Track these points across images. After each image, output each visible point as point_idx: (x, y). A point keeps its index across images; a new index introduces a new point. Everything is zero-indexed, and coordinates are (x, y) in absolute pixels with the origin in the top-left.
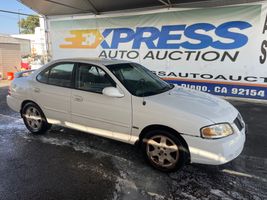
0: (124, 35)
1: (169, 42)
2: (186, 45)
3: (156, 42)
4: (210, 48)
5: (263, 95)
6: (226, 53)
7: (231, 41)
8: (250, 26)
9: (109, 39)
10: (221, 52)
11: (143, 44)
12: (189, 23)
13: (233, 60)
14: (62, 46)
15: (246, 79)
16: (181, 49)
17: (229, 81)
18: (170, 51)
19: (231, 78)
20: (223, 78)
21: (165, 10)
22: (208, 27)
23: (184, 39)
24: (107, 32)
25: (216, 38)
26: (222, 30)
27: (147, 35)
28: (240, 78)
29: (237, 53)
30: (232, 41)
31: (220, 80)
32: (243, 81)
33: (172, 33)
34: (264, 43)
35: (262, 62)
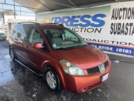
0: (58, 20)
1: (74, 23)
2: (81, 25)
3: (69, 23)
4: (90, 27)
5: (112, 50)
6: (96, 29)
11: (64, 24)
12: (82, 15)
13: (99, 32)
15: (104, 41)
17: (97, 42)
19: (98, 40)
20: (95, 41)
21: (74, 9)
22: (89, 17)
23: (80, 22)
25: (92, 22)
26: (94, 18)
27: (66, 20)
28: (102, 41)
29: (101, 29)
30: (98, 23)
31: (94, 42)
32: (103, 43)
33: (75, 19)
34: (112, 24)
35: (111, 33)
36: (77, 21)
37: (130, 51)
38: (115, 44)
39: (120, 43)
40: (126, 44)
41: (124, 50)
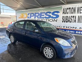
0: (32, 15)
2: (45, 17)
3: (39, 17)
7: (55, 16)
8: (59, 12)
9: (29, 16)
10: (53, 19)
11: (36, 17)
12: (46, 12)
13: (56, 21)
14: (19, 18)
16: (45, 19)
18: (42, 19)
19: (56, 26)
21: (41, 8)
22: (50, 13)
23: (45, 16)
24: (28, 14)
25: (52, 16)
26: (53, 13)
27: (37, 15)
28: (58, 26)
29: (57, 19)
34: (63, 17)
35: (63, 22)
36: (44, 15)
37: (74, 32)
38: (65, 28)
39: (68, 27)
40: (71, 28)
41: (70, 31)
